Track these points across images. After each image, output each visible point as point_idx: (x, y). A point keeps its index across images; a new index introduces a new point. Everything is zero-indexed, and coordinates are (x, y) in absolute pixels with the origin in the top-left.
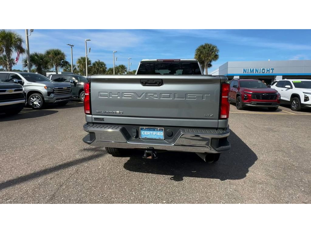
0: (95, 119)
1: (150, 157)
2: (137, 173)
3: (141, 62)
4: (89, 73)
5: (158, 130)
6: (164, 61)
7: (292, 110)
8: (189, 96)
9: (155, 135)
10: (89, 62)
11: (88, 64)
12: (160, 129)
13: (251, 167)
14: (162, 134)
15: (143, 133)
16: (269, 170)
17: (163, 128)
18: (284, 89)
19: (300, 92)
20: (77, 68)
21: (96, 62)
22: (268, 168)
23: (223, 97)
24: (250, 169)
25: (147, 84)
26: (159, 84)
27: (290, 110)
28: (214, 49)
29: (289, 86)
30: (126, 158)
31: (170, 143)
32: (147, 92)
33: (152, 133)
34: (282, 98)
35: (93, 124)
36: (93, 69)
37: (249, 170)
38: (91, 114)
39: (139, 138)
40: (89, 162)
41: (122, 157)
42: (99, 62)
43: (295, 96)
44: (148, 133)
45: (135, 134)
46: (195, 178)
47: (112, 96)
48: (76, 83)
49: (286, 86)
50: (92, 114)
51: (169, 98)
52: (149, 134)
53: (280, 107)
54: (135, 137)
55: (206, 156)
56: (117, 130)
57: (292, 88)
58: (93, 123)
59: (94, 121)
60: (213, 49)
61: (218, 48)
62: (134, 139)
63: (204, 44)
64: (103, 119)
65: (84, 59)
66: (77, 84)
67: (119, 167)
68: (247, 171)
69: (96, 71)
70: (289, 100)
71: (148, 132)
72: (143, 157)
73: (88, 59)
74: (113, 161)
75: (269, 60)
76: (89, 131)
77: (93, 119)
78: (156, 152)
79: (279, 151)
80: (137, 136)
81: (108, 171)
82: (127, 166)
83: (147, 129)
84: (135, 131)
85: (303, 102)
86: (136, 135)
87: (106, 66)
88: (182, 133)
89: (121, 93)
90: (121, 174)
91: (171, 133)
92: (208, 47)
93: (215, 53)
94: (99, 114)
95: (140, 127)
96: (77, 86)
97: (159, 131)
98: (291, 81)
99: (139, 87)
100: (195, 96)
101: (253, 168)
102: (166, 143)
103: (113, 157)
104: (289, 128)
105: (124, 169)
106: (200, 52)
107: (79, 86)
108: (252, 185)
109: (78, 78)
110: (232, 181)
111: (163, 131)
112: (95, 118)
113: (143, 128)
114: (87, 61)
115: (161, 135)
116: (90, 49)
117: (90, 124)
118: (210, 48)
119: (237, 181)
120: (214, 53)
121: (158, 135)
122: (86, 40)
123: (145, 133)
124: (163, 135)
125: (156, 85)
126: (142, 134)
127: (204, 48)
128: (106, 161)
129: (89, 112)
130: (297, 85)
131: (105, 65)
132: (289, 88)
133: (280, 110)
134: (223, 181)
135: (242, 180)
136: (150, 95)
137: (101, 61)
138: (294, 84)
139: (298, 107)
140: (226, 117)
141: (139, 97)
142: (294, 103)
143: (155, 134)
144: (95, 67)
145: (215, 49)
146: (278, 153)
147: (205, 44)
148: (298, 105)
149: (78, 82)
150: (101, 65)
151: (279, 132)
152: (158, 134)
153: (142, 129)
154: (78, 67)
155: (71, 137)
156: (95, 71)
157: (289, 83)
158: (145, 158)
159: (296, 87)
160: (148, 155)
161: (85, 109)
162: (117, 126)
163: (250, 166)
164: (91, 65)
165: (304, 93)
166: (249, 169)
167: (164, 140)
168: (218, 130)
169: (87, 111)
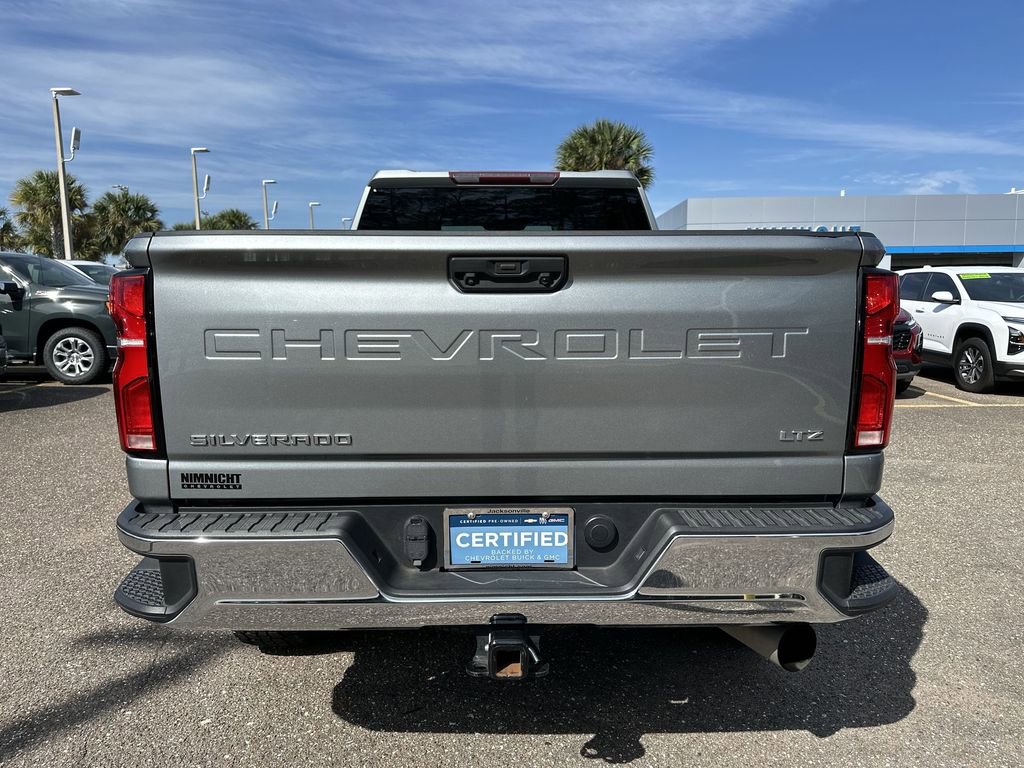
0: (188, 479)
1: (514, 670)
2: (408, 738)
3: (374, 184)
4: (77, 247)
5: (542, 520)
6: (483, 181)
7: (959, 387)
8: (704, 339)
9: (523, 548)
10: (76, 200)
11: (72, 206)
12: (552, 516)
13: (917, 656)
14: (561, 539)
15: (463, 540)
16: (991, 660)
17: (569, 511)
18: (928, 307)
19: (992, 315)
20: (15, 222)
21: (111, 198)
22: (985, 652)
23: (871, 341)
24: (916, 664)
25: (483, 284)
26: (550, 280)
27: (951, 388)
28: (634, 146)
29: (947, 296)
30: (334, 657)
31: (613, 588)
32: (486, 325)
33: (511, 539)
34: (927, 344)
35: (176, 511)
36: (98, 229)
37: (913, 668)
38: (160, 452)
39: (442, 570)
40: (147, 701)
41: (313, 653)
42: (125, 195)
43: (973, 335)
44: (488, 541)
45: (420, 549)
46: (694, 735)
47: (285, 352)
48: (23, 290)
49: (937, 295)
50: (169, 450)
51: (601, 352)
52: (494, 541)
53: (918, 381)
54: (418, 563)
55: (781, 635)
56: (327, 535)
57: (959, 303)
58: (177, 504)
59: (179, 493)
60: (629, 147)
61: (649, 140)
62: (416, 575)
63: (591, 126)
64: (232, 479)
65: (50, 183)
66: (29, 295)
67: (309, 710)
68: (910, 678)
69: (113, 237)
70: (949, 350)
71: (488, 535)
72: (475, 674)
73: (69, 183)
74: (272, 681)
75: (843, 194)
76: (156, 551)
77: (176, 482)
78: (536, 639)
79: (991, 566)
80: (433, 556)
81: (255, 741)
82: (350, 702)
83: (484, 516)
84: (420, 531)
85: (1002, 355)
86: (424, 556)
87: (160, 217)
88: (673, 530)
89: (339, 334)
90: (329, 754)
91: (611, 534)
92: (607, 137)
93: (637, 163)
94: (210, 450)
95: (448, 512)
96: (26, 308)
97: (549, 524)
98: (952, 272)
99: (438, 297)
100: (735, 339)
101: (924, 658)
102: (587, 587)
103: (267, 657)
104: (983, 462)
105: (338, 722)
106: (577, 159)
107: (39, 308)
108: (957, 747)
109: (30, 267)
110: (863, 733)
111: (566, 523)
112: (185, 477)
113: (465, 517)
114: (68, 189)
115: (557, 544)
116: (78, 133)
117: (154, 510)
118: (615, 140)
119: (883, 731)
120: (632, 161)
121: (543, 544)
122: (58, 92)
123: (474, 540)
124: (566, 542)
125: (536, 284)
126: (459, 543)
127: (593, 141)
128: (233, 685)
129: (149, 445)
130: (980, 291)
131: (153, 211)
132: (946, 303)
133: (918, 393)
134: (827, 739)
135: (904, 723)
136: (504, 341)
137: (132, 193)
138: (967, 283)
139: (984, 375)
140: (876, 441)
141: (445, 353)
142: (968, 361)
143: (523, 540)
144: (105, 221)
145: (638, 146)
146: (991, 575)
147: (599, 125)
148: (986, 369)
149: (33, 291)
150: (138, 209)
151: (953, 480)
152: (543, 539)
153: (455, 521)
154: (24, 219)
155: (23, 564)
156: (108, 239)
157: (946, 283)
158: (482, 678)
159: (974, 296)
160: (503, 658)
161: (126, 428)
162: (317, 515)
163: (913, 651)
164: (87, 211)
165: (1005, 319)
166: (911, 664)
167: (575, 569)
168: (839, 505)
169: (133, 438)
